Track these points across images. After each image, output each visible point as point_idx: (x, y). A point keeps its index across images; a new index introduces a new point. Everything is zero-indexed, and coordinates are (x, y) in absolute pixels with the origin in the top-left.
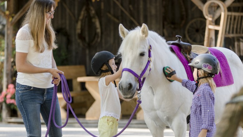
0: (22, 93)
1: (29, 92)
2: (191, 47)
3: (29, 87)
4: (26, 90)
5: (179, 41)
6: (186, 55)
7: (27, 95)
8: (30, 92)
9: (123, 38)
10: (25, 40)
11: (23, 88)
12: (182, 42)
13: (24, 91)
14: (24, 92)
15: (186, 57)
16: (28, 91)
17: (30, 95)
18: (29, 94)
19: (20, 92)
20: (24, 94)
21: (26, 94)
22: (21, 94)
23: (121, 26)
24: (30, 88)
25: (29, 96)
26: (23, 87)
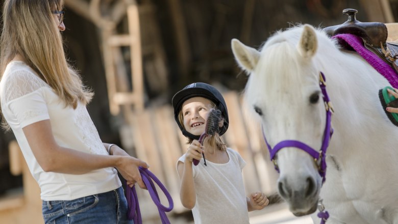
0: (76, 217)
1: (92, 211)
2: (386, 28)
3: (88, 200)
4: (84, 206)
5: (353, 20)
6: (379, 50)
7: (87, 218)
8: (94, 210)
9: (248, 71)
10: (31, 91)
11: (76, 207)
12: (359, 23)
13: (80, 211)
14: (80, 213)
15: (383, 56)
16: (90, 209)
17: (94, 217)
18: (93, 215)
19: (68, 215)
20: (81, 218)
21: (86, 216)
22: (72, 220)
23: (235, 43)
24: (91, 201)
25: (94, 219)
26: (74, 204)
